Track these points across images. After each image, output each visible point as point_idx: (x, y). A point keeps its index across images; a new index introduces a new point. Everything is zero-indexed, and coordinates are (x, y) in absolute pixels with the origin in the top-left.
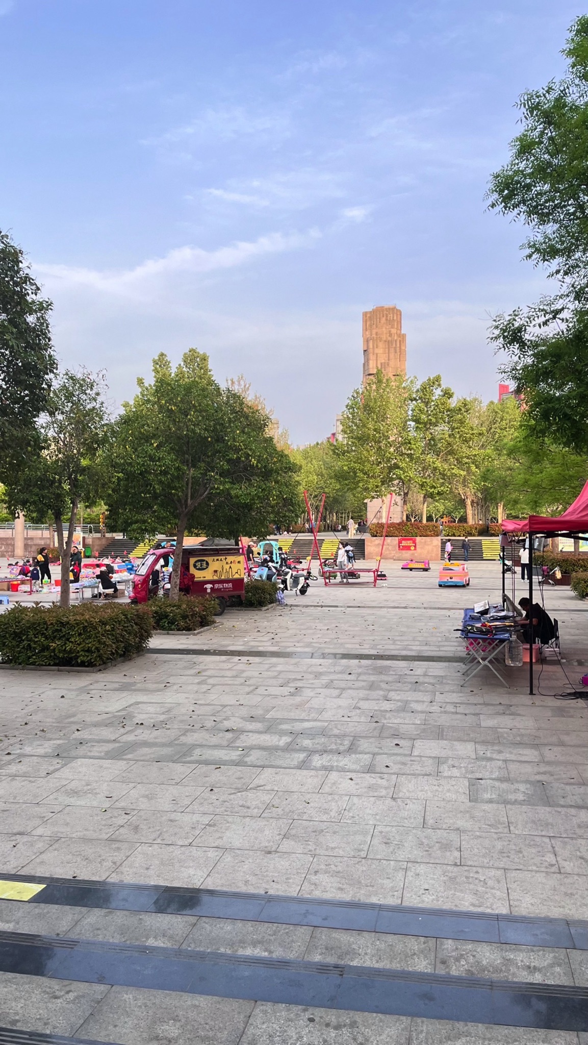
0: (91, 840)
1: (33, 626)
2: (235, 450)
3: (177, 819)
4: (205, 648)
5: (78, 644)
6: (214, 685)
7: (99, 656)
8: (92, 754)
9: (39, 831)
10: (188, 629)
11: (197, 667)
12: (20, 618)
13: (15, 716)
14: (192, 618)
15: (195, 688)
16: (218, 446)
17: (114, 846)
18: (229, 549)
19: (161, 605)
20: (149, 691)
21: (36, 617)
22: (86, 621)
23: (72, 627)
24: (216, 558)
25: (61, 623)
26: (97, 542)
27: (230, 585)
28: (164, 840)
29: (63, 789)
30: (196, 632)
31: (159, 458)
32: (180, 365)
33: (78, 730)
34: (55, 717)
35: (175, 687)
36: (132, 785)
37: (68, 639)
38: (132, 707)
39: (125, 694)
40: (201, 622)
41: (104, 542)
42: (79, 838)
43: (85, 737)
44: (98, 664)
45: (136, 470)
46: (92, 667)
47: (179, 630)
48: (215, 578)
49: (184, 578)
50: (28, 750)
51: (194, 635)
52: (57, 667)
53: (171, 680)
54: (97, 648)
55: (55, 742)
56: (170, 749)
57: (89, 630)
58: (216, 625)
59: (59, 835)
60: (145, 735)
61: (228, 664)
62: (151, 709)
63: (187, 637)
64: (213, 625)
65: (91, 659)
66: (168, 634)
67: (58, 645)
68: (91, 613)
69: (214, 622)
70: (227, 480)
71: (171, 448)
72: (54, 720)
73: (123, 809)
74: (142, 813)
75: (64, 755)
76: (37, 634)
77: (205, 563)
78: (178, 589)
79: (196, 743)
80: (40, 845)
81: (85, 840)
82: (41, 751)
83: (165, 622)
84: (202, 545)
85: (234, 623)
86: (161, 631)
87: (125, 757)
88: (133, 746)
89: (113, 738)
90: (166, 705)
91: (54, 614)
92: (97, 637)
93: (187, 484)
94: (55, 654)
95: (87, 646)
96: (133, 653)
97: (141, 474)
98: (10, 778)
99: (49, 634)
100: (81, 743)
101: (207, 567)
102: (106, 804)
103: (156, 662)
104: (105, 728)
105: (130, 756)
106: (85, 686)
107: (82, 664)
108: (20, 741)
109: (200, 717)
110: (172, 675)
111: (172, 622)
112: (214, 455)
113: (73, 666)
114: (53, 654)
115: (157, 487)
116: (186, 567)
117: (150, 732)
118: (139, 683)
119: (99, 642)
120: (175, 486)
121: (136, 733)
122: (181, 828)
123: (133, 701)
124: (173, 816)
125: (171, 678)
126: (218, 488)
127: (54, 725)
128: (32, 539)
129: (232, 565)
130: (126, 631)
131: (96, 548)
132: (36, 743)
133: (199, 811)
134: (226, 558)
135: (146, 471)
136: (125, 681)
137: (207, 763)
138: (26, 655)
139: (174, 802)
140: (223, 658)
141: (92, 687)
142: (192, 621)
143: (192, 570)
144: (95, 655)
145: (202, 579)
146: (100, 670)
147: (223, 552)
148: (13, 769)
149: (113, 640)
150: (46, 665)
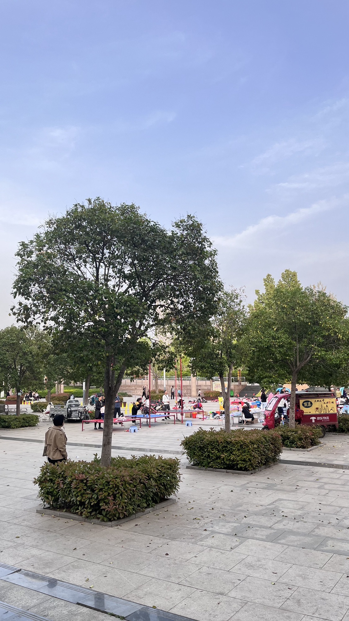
0: (268, 607)
1: (211, 443)
2: (327, 329)
3: (327, 598)
4: (317, 461)
5: (237, 456)
6: (330, 490)
7: (251, 465)
8: (257, 536)
9: (233, 594)
10: (303, 447)
11: (315, 475)
12: (203, 438)
13: (205, 502)
14: (305, 440)
15: (317, 491)
16: (315, 327)
17: (285, 615)
18: (325, 394)
19: (285, 431)
20: (286, 491)
21: (213, 438)
22: (242, 441)
23: (233, 445)
24: (317, 400)
25: (227, 442)
26: (237, 388)
27: (328, 418)
28: (320, 614)
29: (243, 562)
30: (309, 449)
31: (278, 337)
32: (280, 280)
33: (245, 517)
34: (230, 506)
35: (303, 490)
36: (289, 565)
37: (231, 453)
38: (277, 502)
39: (270, 492)
40: (311, 443)
41: (241, 387)
42: (260, 604)
43: (251, 523)
44: (250, 470)
45: (264, 345)
46: (247, 471)
47: (297, 447)
48: (317, 413)
49: (297, 413)
50: (216, 528)
51: (308, 451)
52: (225, 470)
53: (299, 483)
54: (249, 459)
55: (232, 524)
56: (310, 539)
57: (244, 447)
58: (321, 445)
59: (246, 599)
60: (291, 525)
61: (337, 475)
62: (290, 505)
63: (304, 452)
64: (319, 445)
65: (246, 466)
66: (290, 450)
67: (226, 456)
68: (244, 436)
69: (320, 443)
70: (323, 349)
71: (285, 330)
72: (229, 508)
73: (286, 584)
74: (301, 590)
75: (240, 535)
76: (213, 448)
77: (310, 403)
78: (294, 420)
79: (327, 535)
80: (235, 605)
81: (265, 606)
82: (224, 530)
83: (288, 442)
84: (307, 391)
85: (334, 444)
86: (286, 448)
87: (279, 541)
88: (283, 534)
89: (269, 526)
90: (300, 503)
91: (222, 436)
92: (249, 452)
93: (296, 353)
94: (224, 462)
95: (243, 457)
96: (271, 463)
97: (267, 348)
98: (209, 549)
99: (220, 449)
100: (249, 527)
101: (311, 406)
102: (274, 579)
103: (286, 470)
104: (263, 517)
105: (283, 541)
106: (245, 485)
107: (241, 469)
108: (211, 521)
109: (326, 515)
110: (299, 480)
111: (292, 442)
112: (312, 334)
113: (235, 470)
114: (223, 461)
115: (277, 355)
116: (298, 405)
117: (293, 523)
118: (279, 484)
119: (250, 455)
120: (289, 354)
121: (284, 523)
122: (331, 606)
123: (277, 498)
124: (323, 595)
125: (299, 482)
126: (317, 354)
127: (230, 511)
128: (200, 386)
129: (328, 405)
130: (266, 448)
131: (236, 391)
132: (221, 524)
133: (342, 593)
134: (324, 400)
135: (271, 346)
136: (269, 482)
137: (339, 553)
138: (207, 461)
139: (322, 583)
140: (332, 470)
141: (248, 485)
142: (305, 442)
143: (302, 408)
144: (248, 464)
145: (309, 413)
146: (252, 474)
147: (321, 396)
148: (210, 541)
149: (258, 454)
150: (219, 468)
